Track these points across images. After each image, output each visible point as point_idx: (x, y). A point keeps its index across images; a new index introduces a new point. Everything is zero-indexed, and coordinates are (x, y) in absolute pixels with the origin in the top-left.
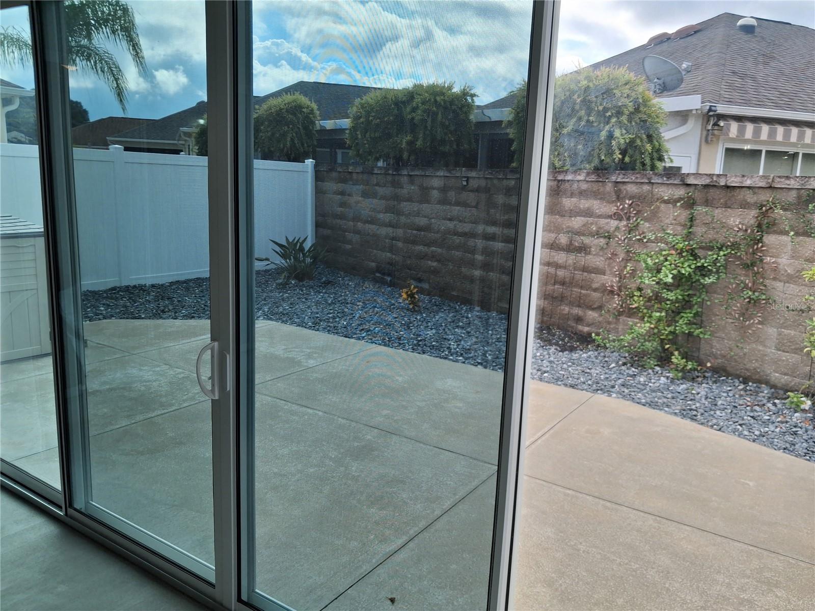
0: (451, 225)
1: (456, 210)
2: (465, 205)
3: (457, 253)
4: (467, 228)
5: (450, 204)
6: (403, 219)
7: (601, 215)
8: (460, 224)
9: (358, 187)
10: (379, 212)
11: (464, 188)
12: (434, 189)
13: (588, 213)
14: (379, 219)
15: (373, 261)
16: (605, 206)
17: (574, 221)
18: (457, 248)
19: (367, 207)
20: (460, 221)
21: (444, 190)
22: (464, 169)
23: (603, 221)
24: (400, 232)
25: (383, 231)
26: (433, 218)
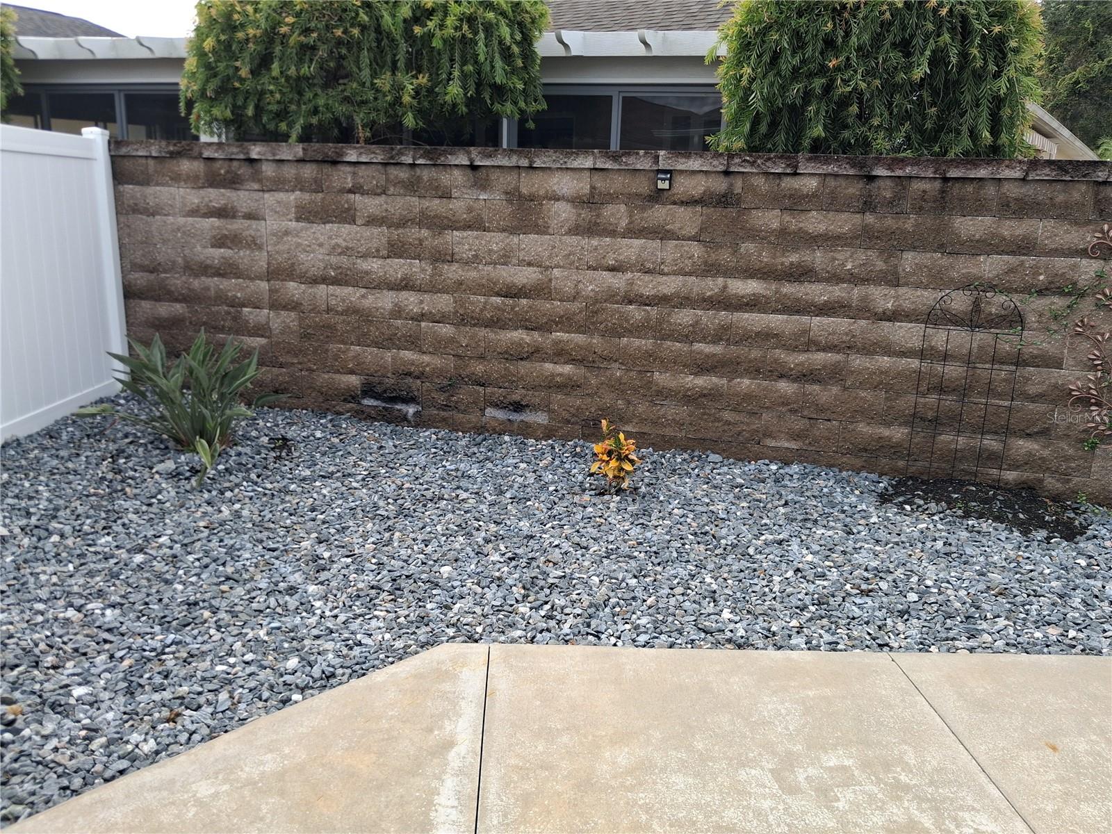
0: (617, 282)
1: (632, 248)
2: (662, 234)
3: (637, 342)
4: (670, 285)
5: (613, 233)
6: (452, 272)
7: (1056, 250)
8: (647, 278)
9: (281, 196)
10: (364, 256)
11: (657, 196)
12: (556, 198)
13: (1024, 247)
14: (367, 273)
15: (352, 372)
16: (1067, 232)
17: (984, 262)
18: (637, 330)
19: (321, 245)
20: (648, 272)
21: (591, 201)
22: (662, 153)
23: (1061, 263)
24: (444, 302)
25: (386, 301)
26: (557, 266)
